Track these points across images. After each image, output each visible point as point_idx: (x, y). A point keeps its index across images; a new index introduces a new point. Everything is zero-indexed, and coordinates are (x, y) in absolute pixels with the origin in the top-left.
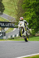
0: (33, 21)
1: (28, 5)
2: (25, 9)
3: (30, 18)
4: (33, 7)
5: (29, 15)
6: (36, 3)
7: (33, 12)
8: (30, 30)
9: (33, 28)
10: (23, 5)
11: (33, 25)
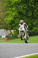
0: (15, 21)
1: (10, 4)
2: (6, 8)
3: (12, 18)
4: (15, 6)
5: (11, 15)
6: (18, 2)
7: (14, 11)
8: (12, 31)
9: (15, 29)
10: (4, 4)
11: (15, 25)
